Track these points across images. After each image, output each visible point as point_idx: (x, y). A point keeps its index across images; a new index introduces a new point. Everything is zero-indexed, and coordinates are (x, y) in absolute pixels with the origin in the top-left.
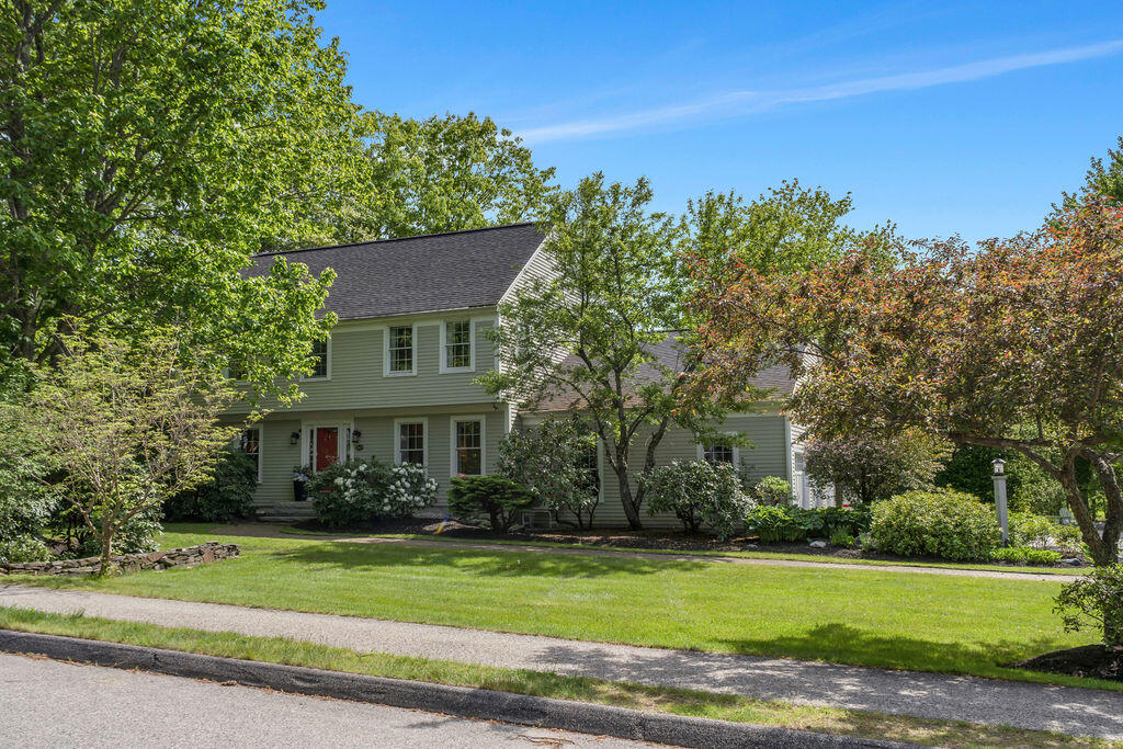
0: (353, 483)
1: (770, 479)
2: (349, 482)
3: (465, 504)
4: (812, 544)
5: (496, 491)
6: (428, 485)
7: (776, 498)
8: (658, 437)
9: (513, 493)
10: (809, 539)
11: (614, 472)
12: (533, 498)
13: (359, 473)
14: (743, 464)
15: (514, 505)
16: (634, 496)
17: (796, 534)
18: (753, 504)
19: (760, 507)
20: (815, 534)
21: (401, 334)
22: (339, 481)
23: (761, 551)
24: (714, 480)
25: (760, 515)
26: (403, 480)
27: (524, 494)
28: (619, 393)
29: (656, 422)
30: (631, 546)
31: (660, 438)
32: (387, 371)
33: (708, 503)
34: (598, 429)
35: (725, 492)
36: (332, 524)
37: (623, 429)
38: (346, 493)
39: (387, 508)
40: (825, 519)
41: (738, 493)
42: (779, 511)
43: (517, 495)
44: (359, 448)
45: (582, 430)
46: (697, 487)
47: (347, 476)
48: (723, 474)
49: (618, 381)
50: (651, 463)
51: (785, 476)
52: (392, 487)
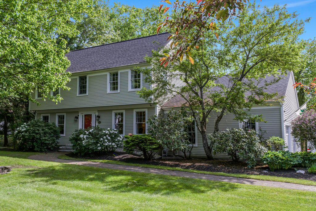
0: (86, 137)
1: (274, 138)
2: (85, 136)
3: (130, 147)
4: (298, 172)
5: (142, 142)
6: (119, 138)
7: (277, 147)
8: (220, 118)
9: (150, 143)
10: (295, 169)
11: (200, 133)
12: (160, 145)
13: (90, 133)
14: (260, 130)
15: (150, 148)
16: (209, 144)
17: (289, 166)
18: (265, 150)
19: (269, 152)
20: (299, 166)
21: (115, 76)
22: (81, 136)
23: (271, 175)
24: (246, 138)
25: (269, 156)
26: (107, 136)
27: (155, 143)
28: (202, 98)
29: (219, 110)
30: (204, 170)
31: (221, 118)
32: (108, 91)
33: (242, 149)
34: (192, 114)
35: (251, 144)
36: (79, 154)
37: (204, 114)
38: (83, 141)
39: (99, 148)
40: (303, 158)
41: (257, 144)
42: (279, 154)
43: (152, 144)
44: (99, 123)
45: (184, 114)
46: (238, 141)
47: (85, 134)
48: (250, 135)
49: (201, 92)
50: (217, 129)
51: (281, 136)
52: (102, 139)
